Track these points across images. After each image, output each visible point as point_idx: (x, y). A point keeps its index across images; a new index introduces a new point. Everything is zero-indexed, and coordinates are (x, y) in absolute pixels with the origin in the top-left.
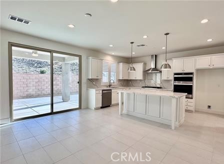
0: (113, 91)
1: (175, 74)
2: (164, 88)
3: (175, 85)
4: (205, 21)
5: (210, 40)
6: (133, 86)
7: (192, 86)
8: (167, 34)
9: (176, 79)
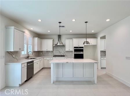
0: (34, 62)
1: (75, 48)
2: (66, 56)
3: (75, 54)
4: (108, 20)
5: (93, 31)
6: (43, 56)
7: (83, 54)
8: (86, 22)
9: (75, 51)
